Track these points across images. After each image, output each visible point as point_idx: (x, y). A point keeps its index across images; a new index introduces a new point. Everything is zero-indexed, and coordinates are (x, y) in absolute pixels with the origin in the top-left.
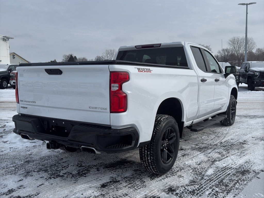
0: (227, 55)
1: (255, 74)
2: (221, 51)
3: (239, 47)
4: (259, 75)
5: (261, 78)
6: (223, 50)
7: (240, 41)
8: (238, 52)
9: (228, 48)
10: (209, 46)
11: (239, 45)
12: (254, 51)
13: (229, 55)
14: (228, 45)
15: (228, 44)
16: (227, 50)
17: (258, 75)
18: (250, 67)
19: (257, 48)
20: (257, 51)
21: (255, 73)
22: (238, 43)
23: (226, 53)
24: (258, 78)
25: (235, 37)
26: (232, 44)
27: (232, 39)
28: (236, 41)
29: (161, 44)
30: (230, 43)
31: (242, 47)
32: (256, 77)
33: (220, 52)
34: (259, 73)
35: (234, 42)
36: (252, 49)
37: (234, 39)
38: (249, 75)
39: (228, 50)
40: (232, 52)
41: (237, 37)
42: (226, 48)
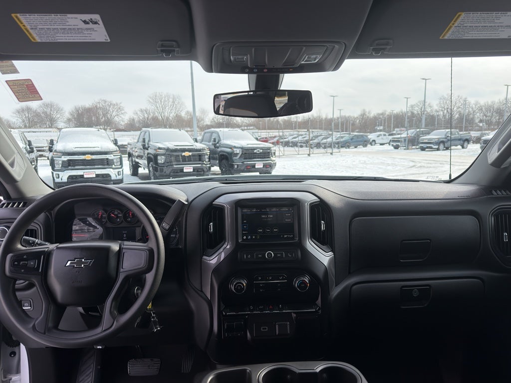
0: (148, 118)
1: (234, 151)
3: (164, 108)
4: (241, 153)
5: (245, 159)
6: (141, 111)
7: (164, 99)
8: (163, 115)
9: (148, 108)
10: (120, 103)
11: (162, 104)
12: (183, 114)
13: (149, 118)
15: (148, 102)
16: (146, 111)
17: (239, 154)
18: (222, 138)
19: (186, 110)
20: (186, 114)
21: (235, 149)
22: (161, 101)
23: (146, 116)
24: (239, 158)
25: (157, 93)
26: (153, 102)
27: (152, 95)
28: (158, 98)
30: (151, 100)
31: (167, 108)
32: (236, 157)
34: (240, 149)
35: (155, 99)
36: (181, 111)
37: (156, 96)
38: (221, 153)
39: (148, 111)
40: (154, 113)
41: (159, 93)
42: (145, 109)
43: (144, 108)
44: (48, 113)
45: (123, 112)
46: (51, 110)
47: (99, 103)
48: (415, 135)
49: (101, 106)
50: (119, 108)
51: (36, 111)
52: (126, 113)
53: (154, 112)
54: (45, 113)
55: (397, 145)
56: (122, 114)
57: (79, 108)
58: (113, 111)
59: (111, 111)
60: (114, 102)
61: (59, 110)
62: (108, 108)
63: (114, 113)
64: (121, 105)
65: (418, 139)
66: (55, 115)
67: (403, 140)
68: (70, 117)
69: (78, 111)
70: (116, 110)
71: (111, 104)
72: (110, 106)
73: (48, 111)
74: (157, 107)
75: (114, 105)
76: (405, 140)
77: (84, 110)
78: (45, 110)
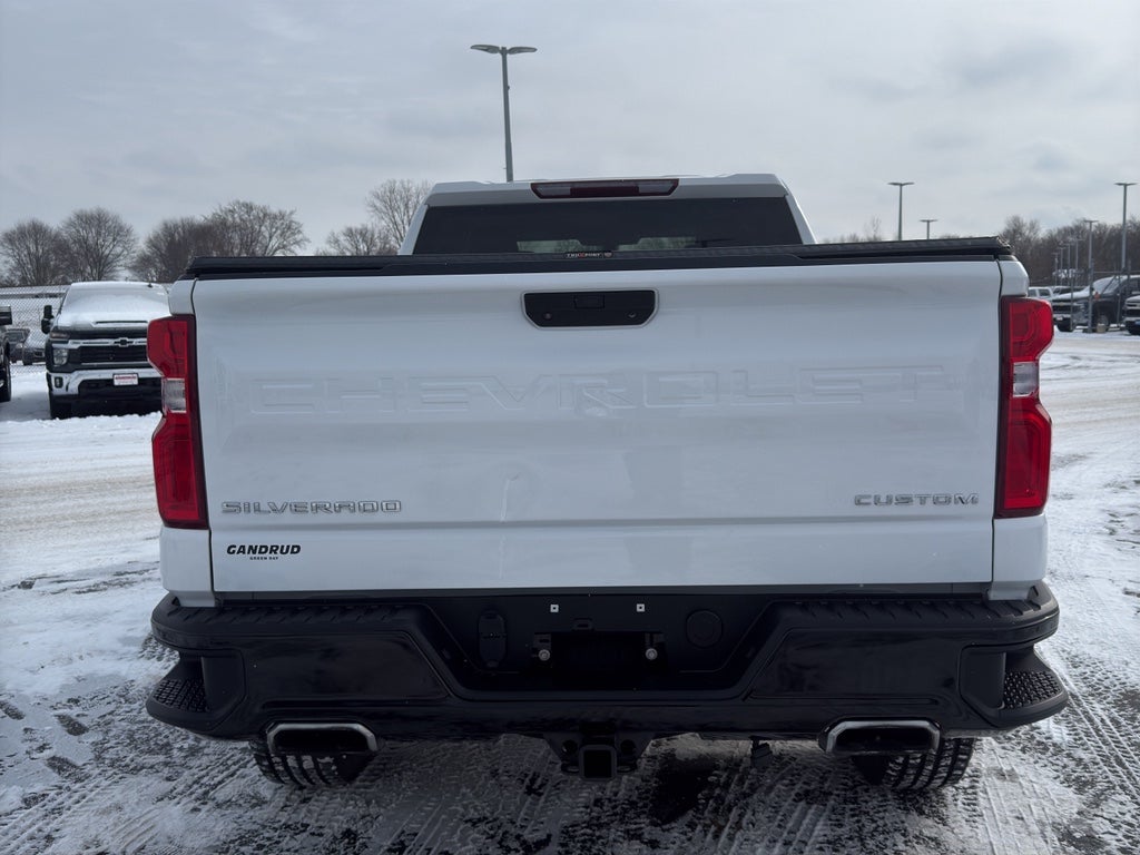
0: (367, 254)
2: (342, 238)
6: (350, 233)
7: (414, 199)
9: (369, 227)
10: (291, 213)
11: (411, 213)
13: (372, 253)
14: (368, 211)
15: (370, 209)
16: (363, 233)
22: (406, 206)
23: (363, 247)
25: (395, 182)
26: (384, 209)
27: (382, 189)
28: (399, 197)
29: (677, 181)
30: (378, 204)
33: (337, 241)
35: (391, 200)
37: (392, 192)
39: (369, 235)
40: (385, 240)
41: (402, 182)
42: (359, 227)
43: (356, 224)
44: (91, 242)
45: (299, 237)
46: (98, 234)
47: (232, 212)
48: (1117, 290)
49: (238, 220)
50: (289, 228)
51: (56, 236)
52: (308, 240)
53: (386, 237)
54: (83, 242)
55: (1065, 319)
56: (297, 243)
57: (176, 227)
58: (271, 237)
59: (267, 236)
60: (274, 210)
61: (120, 233)
62: (257, 227)
63: (274, 241)
64: (294, 217)
65: (1122, 303)
66: (110, 248)
67: (1082, 306)
68: (148, 252)
69: (172, 236)
70: (279, 232)
71: (265, 215)
72: (261, 221)
73: (92, 236)
74: (395, 223)
75: (275, 217)
76: (1086, 306)
77: (190, 232)
78: (83, 233)
